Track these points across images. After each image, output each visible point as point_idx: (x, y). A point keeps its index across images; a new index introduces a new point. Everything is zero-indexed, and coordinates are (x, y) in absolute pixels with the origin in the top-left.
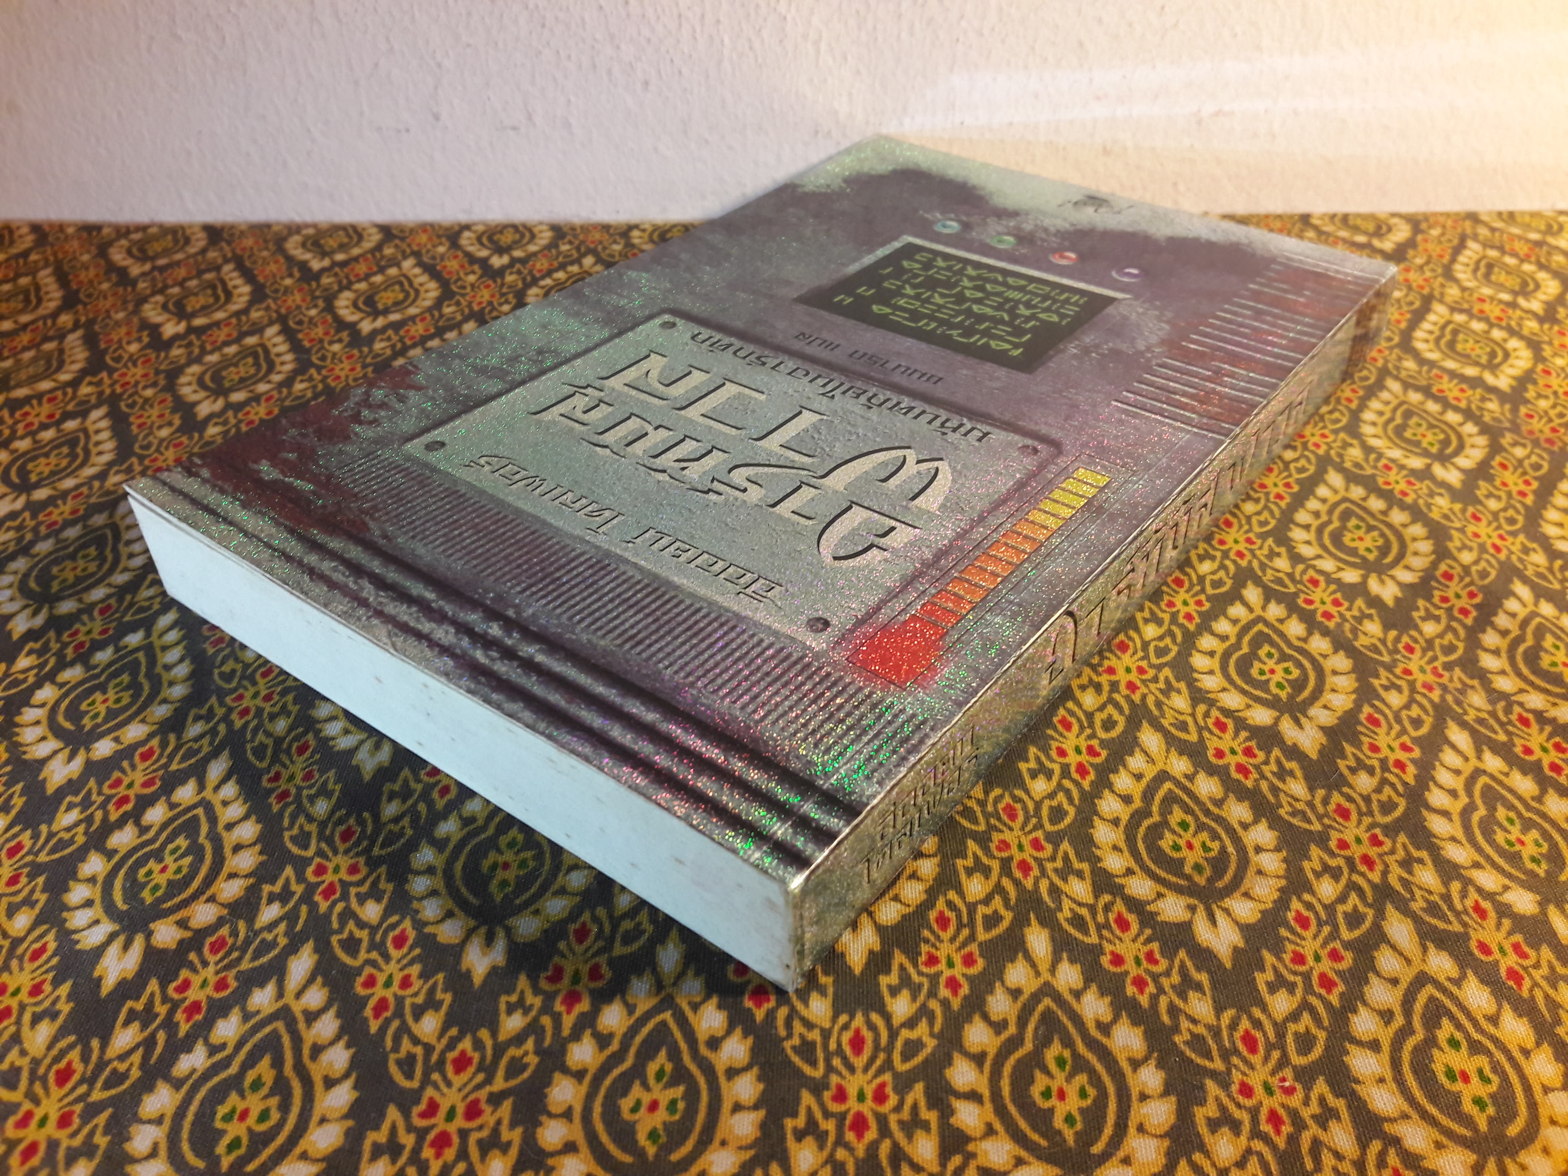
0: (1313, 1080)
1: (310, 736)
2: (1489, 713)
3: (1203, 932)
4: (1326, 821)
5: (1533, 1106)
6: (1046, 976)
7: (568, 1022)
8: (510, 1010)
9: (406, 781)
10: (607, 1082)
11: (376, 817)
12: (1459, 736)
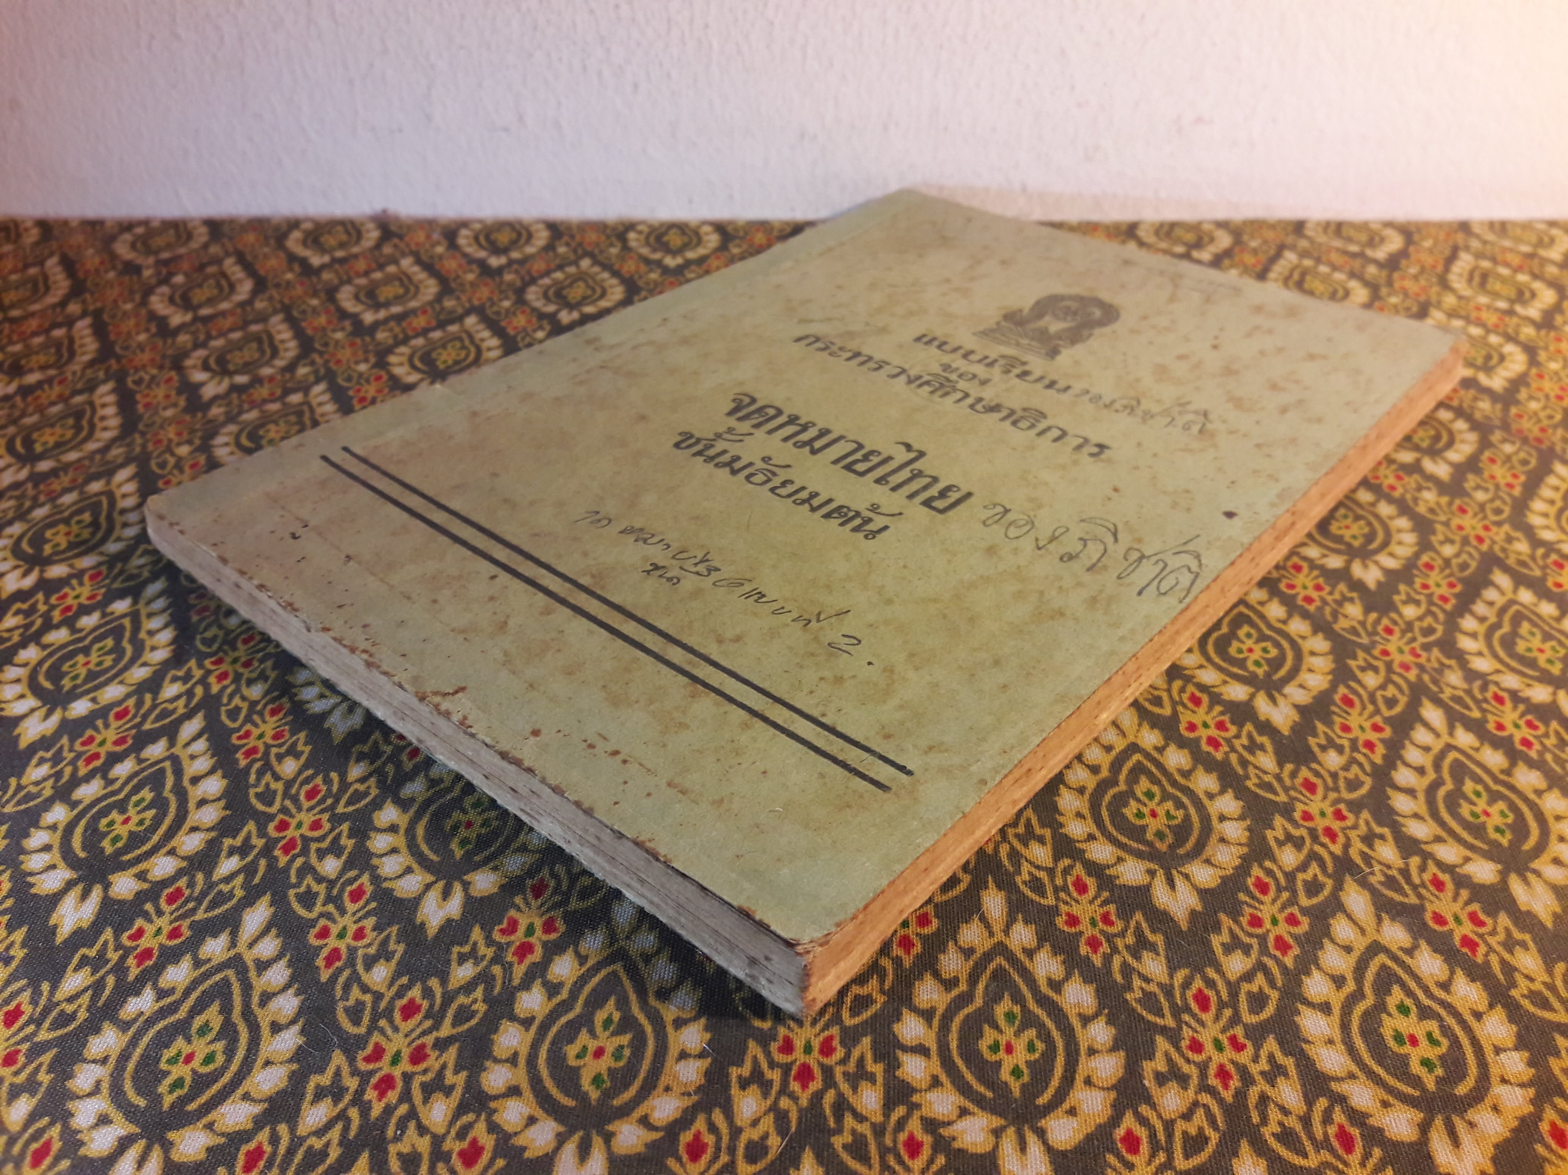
0: (1263, 1038)
1: (285, 700)
2: (1465, 691)
3: (1161, 895)
4: (1293, 793)
5: (1483, 1064)
6: (999, 936)
7: (519, 971)
8: (462, 959)
9: (376, 742)
10: (554, 1029)
11: (343, 776)
12: (1432, 714)
